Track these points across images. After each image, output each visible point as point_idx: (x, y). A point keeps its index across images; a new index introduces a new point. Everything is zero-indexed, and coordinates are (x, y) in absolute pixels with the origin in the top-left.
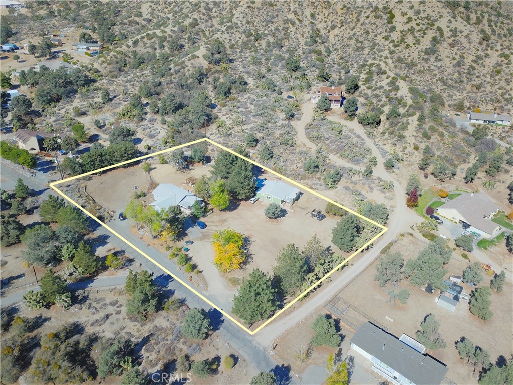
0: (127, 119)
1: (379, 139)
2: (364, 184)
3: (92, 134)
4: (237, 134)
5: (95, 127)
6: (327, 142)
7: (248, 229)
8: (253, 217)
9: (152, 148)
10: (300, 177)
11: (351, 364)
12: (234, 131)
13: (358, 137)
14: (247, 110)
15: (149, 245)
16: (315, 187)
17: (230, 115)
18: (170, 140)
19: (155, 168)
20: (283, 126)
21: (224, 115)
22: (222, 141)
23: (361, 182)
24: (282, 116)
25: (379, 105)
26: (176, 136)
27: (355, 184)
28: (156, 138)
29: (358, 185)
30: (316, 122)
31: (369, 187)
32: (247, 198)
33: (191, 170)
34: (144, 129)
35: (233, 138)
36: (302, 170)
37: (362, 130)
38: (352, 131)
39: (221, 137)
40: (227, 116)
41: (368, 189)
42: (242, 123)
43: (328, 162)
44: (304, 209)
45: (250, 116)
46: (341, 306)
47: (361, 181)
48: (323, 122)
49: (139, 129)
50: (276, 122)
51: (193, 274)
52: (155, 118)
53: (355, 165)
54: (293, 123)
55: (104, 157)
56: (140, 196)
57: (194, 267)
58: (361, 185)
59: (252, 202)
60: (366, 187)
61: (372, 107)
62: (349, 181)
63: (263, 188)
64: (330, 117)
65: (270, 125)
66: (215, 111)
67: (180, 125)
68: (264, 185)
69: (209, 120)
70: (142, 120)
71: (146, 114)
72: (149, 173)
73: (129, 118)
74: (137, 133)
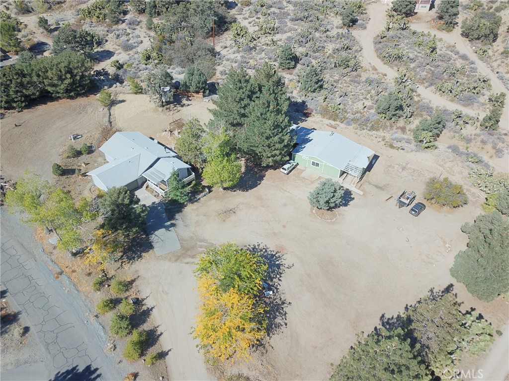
0: (94, 19)
1: (499, 62)
2: (483, 142)
3: (36, 40)
4: (265, 47)
5: (41, 30)
6: (412, 65)
7: (275, 234)
8: (285, 205)
9: (125, 67)
10: (369, 125)
12: (259, 42)
13: (464, 57)
14: (282, 11)
15: (61, 273)
16: (399, 145)
17: (254, 18)
18: (155, 54)
19: (123, 101)
20: (340, 36)
21: (245, 19)
22: (239, 58)
23: (479, 139)
24: (337, 21)
25: (491, 8)
26: (164, 47)
27: (468, 140)
28: (134, 50)
29: (473, 144)
30: (391, 33)
31: (494, 148)
32: (277, 165)
33: (182, 106)
34: (118, 36)
35: (258, 54)
36: (373, 111)
37: (469, 47)
38: (452, 48)
39: (238, 52)
40: (250, 20)
41: (492, 152)
42: (274, 30)
43: (416, 99)
44: (381, 188)
45: (286, 20)
47: (479, 135)
48: (404, 32)
49: (110, 35)
50: (328, 30)
51: (143, 365)
52: (138, 20)
53: (465, 106)
54: (355, 32)
55: (28, 78)
56: (79, 154)
57: (149, 340)
58: (479, 143)
59: (286, 172)
60: (489, 147)
61: (479, 11)
62: (457, 135)
63: (307, 145)
64: (414, 26)
65: (317, 35)
66: (233, 12)
67: (174, 29)
68: (308, 141)
69: (222, 25)
70: (118, 21)
71: (125, 13)
72: (109, 109)
73: (98, 17)
74: (107, 41)
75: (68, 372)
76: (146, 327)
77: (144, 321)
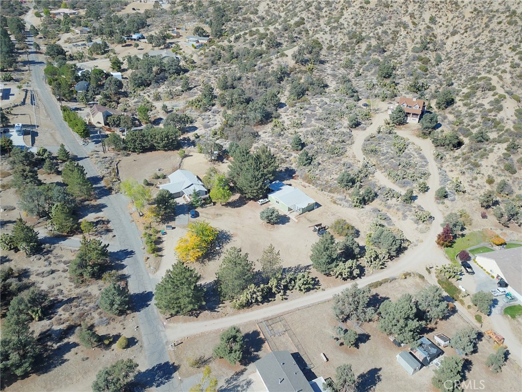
0: (194, 108)
1: (449, 164)
2: (398, 210)
3: (158, 117)
4: (289, 135)
5: (163, 111)
6: (382, 158)
7: (236, 228)
8: (250, 218)
9: (200, 137)
10: (329, 189)
11: (245, 387)
12: (287, 132)
13: (423, 157)
14: (313, 113)
15: (133, 221)
16: (340, 202)
17: (293, 116)
18: (219, 132)
19: (192, 156)
20: (343, 134)
21: (287, 115)
22: (270, 140)
23: (396, 207)
24: (346, 122)
25: (469, 125)
26: (226, 128)
27: (389, 207)
28: (210, 128)
29: (391, 210)
30: (381, 135)
31: (403, 214)
32: (255, 199)
33: (223, 163)
34: (204, 119)
35: (283, 139)
36: (336, 182)
37: (432, 151)
38: (419, 150)
39: (272, 136)
40: (290, 116)
41: (401, 216)
42: (301, 125)
43: (370, 178)
44: (311, 221)
45: (312, 119)
46: (279, 327)
47: (397, 205)
48: (390, 136)
49: (200, 118)
50: (336, 129)
51: (152, 256)
52: (219, 110)
53: (401, 187)
54: (355, 132)
55: (146, 138)
56: (159, 178)
57: (158, 250)
58: (395, 210)
59: (260, 203)
60: (400, 213)
61: (460, 126)
62: (383, 203)
63: (277, 192)
64: (401, 132)
65: (328, 130)
66: (280, 111)
67: (236, 119)
68: (281, 189)
69: (267, 118)
70: (206, 110)
71: (213, 105)
72: (182, 159)
73: (196, 107)
74: (196, 121)
75: (125, 250)
76: (159, 246)
77: (159, 244)
